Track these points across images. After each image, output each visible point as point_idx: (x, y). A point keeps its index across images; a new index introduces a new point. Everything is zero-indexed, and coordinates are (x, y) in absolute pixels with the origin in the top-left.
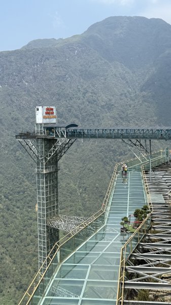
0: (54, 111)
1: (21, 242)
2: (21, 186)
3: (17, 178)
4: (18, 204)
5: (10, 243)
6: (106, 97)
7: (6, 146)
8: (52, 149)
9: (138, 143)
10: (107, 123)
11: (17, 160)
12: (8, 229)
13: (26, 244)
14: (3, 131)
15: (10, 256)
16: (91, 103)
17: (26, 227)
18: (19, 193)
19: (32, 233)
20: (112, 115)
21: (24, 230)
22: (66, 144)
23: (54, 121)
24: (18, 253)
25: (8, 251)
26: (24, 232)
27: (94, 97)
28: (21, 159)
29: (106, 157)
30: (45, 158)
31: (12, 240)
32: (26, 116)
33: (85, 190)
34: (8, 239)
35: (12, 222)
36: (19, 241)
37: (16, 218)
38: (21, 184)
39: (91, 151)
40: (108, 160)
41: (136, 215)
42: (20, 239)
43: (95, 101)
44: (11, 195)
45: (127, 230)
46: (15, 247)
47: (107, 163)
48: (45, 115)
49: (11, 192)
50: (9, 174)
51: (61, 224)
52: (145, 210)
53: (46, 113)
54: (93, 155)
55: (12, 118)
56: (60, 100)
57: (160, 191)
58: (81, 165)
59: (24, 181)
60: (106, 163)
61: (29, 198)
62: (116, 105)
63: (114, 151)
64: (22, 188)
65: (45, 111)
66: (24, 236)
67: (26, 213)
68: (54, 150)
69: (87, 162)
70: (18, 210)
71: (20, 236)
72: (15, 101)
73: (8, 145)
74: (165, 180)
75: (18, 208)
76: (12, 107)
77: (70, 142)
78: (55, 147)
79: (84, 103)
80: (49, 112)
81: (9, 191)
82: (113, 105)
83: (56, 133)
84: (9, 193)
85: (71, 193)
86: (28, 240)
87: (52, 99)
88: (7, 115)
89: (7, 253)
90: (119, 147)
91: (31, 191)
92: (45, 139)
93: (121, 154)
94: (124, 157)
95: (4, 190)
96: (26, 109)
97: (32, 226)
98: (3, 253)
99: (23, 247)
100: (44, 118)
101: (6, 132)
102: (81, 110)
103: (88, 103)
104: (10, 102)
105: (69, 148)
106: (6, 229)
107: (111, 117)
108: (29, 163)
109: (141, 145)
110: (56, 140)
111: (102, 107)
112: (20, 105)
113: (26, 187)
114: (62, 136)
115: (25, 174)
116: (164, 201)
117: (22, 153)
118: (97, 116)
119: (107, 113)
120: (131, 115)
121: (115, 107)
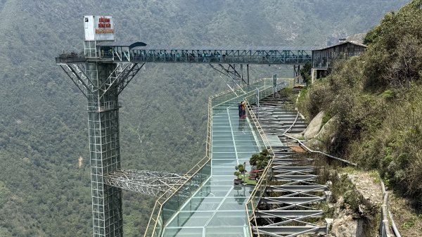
0: (111, 23)
1: (59, 209)
2: (56, 131)
3: (50, 120)
4: (53, 158)
5: (43, 211)
6: (177, 5)
7: (32, 74)
8: (110, 77)
9: (231, 69)
10: (179, 42)
11: (49, 94)
12: (39, 193)
13: (67, 213)
14: (26, 52)
15: (44, 230)
16: (156, 14)
17: (66, 189)
18: (53, 141)
19: (74, 198)
20: (185, 31)
21: (62, 193)
22: (130, 71)
23: (111, 37)
24: (55, 224)
25: (40, 222)
26: (63, 197)
27: (159, 5)
28: (54, 93)
29: (178, 90)
30: (100, 91)
31: (45, 207)
32: (61, 30)
33: (150, 135)
34: (40, 206)
35: (44, 183)
36: (56, 208)
37: (50, 176)
38: (55, 128)
39: (157, 81)
40: (180, 94)
41: (253, 162)
42: (57, 206)
43: (161, 10)
44: (41, 144)
45: (242, 182)
46: (51, 217)
47: (180, 98)
48: (98, 28)
49: (42, 141)
50: (38, 114)
51: (124, 182)
52: (265, 155)
53: (100, 26)
54: (160, 87)
55: (39, 34)
56: (110, 8)
57: (273, 131)
58: (143, 101)
59: (60, 125)
60: (178, 99)
61: (69, 149)
62: (191, 17)
63: (190, 82)
64: (58, 135)
65: (98, 22)
66: (63, 202)
67: (65, 170)
68: (112, 80)
69: (152, 98)
70: (53, 165)
71: (57, 202)
72: (43, 9)
73: (34, 73)
74: (276, 118)
75: (53, 162)
76: (39, 17)
77: (136, 67)
78: (114, 75)
79: (145, 13)
80: (103, 25)
81: (38, 139)
83: (115, 54)
84: (38, 142)
85: (130, 140)
86: (70, 207)
87: (99, 6)
88: (31, 29)
89: (39, 225)
90: (196, 76)
91: (71, 138)
92: (100, 64)
93: (199, 86)
94: (202, 90)
95: (31, 137)
96: (60, 21)
97: (75, 188)
98: (34, 225)
99: (62, 216)
100: (97, 32)
101: (30, 54)
102: (142, 23)
103: (151, 14)
104: (35, 9)
105: (133, 76)
106: (35, 192)
107: (184, 33)
108: (67, 99)
109: (236, 72)
110: (116, 65)
111: (171, 18)
112: (50, 14)
113: (63, 133)
114: (125, 59)
115: (61, 115)
116: (282, 145)
117: (57, 85)
118: (164, 32)
119: (178, 28)
120: (211, 32)
121: (189, 19)
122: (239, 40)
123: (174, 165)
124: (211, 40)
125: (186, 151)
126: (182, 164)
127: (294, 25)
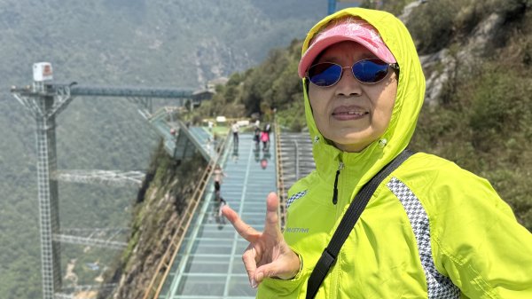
0: (51, 68)
20: (18, 33)
23: (50, 77)
30: (46, 115)
40: (16, 114)
47: (17, 119)
53: (44, 71)
62: (25, 16)
65: (44, 68)
82: (17, 14)
100: (44, 75)
119: (7, 28)
120: (53, 35)
121: (22, 18)
122: (91, 46)
123: (14, 203)
124: (54, 46)
125: (29, 185)
126: (25, 202)
127: (157, 31)
